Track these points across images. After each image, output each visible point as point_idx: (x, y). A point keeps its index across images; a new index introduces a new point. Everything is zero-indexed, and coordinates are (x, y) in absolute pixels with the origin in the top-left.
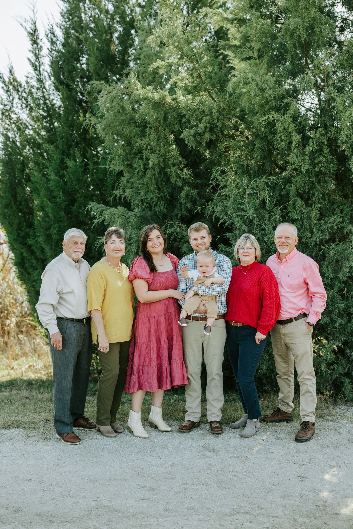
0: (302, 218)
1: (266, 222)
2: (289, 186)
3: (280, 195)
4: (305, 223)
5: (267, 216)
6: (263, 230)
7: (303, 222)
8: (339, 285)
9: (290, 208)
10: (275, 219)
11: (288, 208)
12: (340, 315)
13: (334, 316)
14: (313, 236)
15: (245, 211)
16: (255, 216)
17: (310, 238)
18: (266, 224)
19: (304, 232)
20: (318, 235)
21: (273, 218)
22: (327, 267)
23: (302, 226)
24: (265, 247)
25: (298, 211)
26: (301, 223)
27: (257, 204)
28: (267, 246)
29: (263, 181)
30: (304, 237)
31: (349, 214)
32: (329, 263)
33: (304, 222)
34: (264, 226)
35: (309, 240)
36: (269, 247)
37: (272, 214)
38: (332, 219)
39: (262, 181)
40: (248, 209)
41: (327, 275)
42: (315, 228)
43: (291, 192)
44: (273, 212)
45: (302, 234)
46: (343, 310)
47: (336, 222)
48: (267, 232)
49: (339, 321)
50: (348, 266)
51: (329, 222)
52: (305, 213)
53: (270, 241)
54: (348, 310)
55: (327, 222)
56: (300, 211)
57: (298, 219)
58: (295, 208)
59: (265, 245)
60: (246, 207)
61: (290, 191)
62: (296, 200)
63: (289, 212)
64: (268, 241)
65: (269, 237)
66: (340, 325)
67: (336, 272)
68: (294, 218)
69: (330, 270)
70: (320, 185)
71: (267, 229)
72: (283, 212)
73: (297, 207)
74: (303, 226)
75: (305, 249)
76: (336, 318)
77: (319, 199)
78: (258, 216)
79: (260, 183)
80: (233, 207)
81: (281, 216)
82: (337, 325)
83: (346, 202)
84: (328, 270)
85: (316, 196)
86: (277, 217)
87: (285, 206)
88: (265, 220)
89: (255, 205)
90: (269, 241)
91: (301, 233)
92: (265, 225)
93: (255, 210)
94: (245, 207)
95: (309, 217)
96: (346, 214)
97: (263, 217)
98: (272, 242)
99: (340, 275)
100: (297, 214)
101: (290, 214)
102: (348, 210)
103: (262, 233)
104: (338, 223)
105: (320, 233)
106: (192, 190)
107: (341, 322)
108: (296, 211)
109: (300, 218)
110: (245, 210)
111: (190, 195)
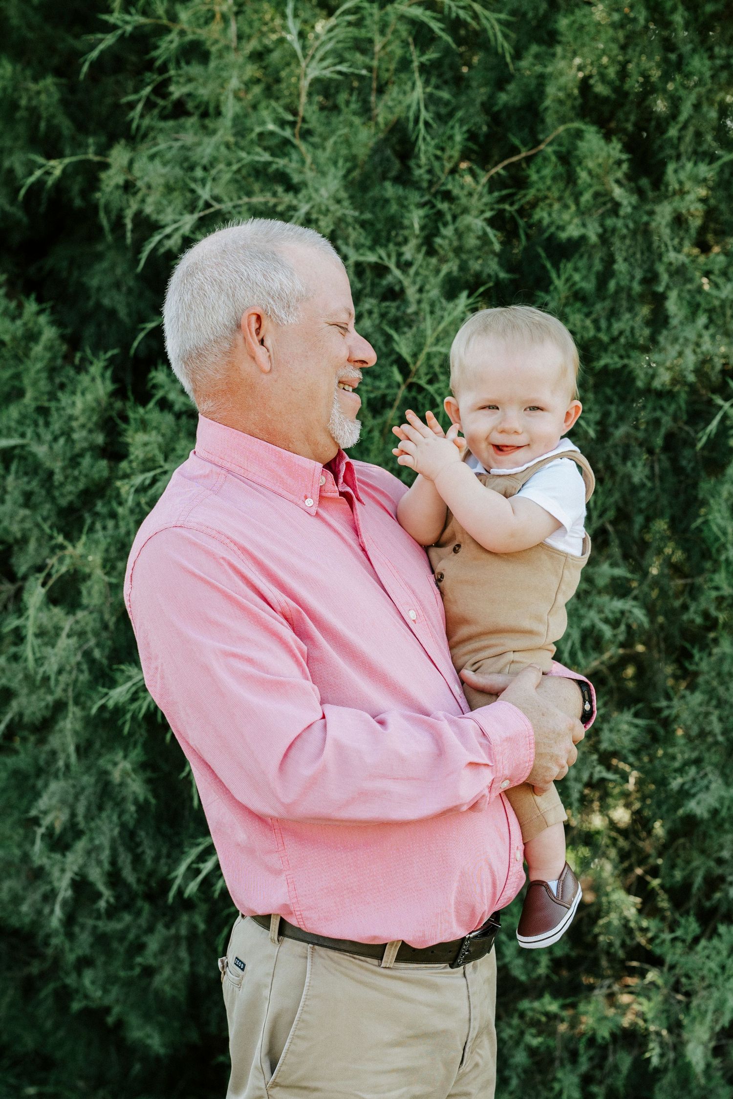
0: (605, 238)
1: (408, 251)
2: (537, 56)
3: (487, 107)
4: (620, 266)
5: (416, 218)
6: (395, 294)
7: (610, 261)
9: (541, 180)
10: (459, 234)
11: (534, 177)
14: (661, 339)
15: (292, 188)
16: (351, 213)
17: (645, 350)
18: (409, 264)
19: (613, 314)
20: (690, 333)
21: (448, 231)
24: (402, 392)
25: (586, 197)
26: (598, 266)
27: (362, 152)
28: (410, 387)
29: (402, 17)
30: (614, 340)
33: (619, 257)
34: (397, 272)
35: (636, 363)
36: (420, 389)
37: (444, 206)
39: (392, 19)
40: (309, 175)
42: (673, 295)
43: (551, 90)
44: (448, 196)
45: (603, 324)
48: (411, 310)
52: (626, 210)
53: (429, 356)
56: (597, 195)
57: (583, 238)
58: (570, 178)
59: (398, 377)
60: (303, 162)
61: (541, 80)
62: (579, 134)
63: (534, 202)
64: (415, 356)
65: (421, 334)
68: (563, 236)
70: (712, 57)
71: (411, 292)
72: (502, 200)
73: (583, 175)
74: (612, 285)
75: (613, 408)
77: (698, 135)
78: (368, 216)
79: (382, 32)
80: (229, 164)
81: (491, 222)
85: (683, 116)
86: (469, 228)
87: (516, 168)
88: (406, 241)
89: (353, 158)
90: (422, 357)
91: (596, 322)
92: (404, 266)
93: (348, 183)
94: (294, 165)
95: (644, 232)
97: (395, 223)
98: (436, 362)
100: (581, 212)
101: (541, 214)
103: (383, 316)
105: (702, 320)
106: (36, 80)
108: (577, 197)
109: (593, 238)
110: (296, 179)
111: (23, 102)
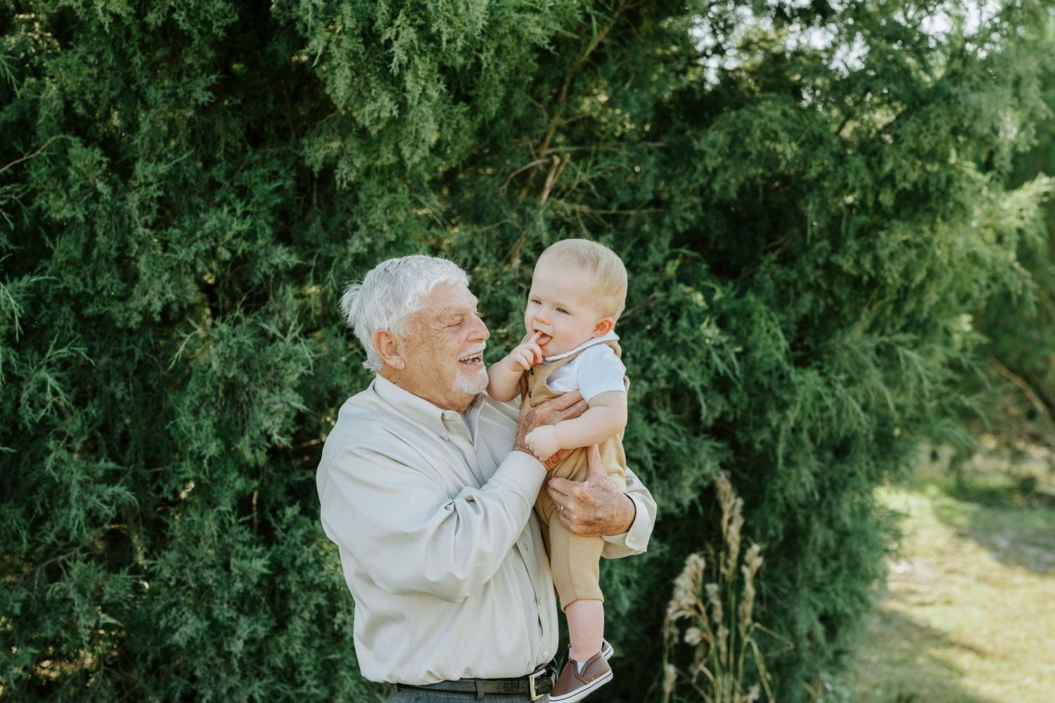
0: (90, 221)
2: (30, 86)
4: (101, 238)
7: (93, 235)
8: (239, 484)
9: (39, 174)
11: (34, 175)
12: (245, 604)
13: (223, 612)
14: (134, 291)
17: (121, 299)
19: (96, 274)
20: (157, 286)
22: (196, 412)
23: (88, 248)
25: (76, 188)
26: (83, 239)
30: (98, 293)
31: (272, 203)
32: (203, 398)
33: (100, 232)
35: (116, 310)
38: (211, 221)
41: (196, 445)
42: (142, 259)
43: (44, 112)
46: (259, 585)
47: (229, 235)
49: (244, 627)
50: (279, 406)
51: (198, 234)
52: (105, 197)
54: (278, 580)
55: (192, 234)
56: (82, 187)
57: (73, 219)
58: (62, 176)
61: (35, 104)
62: (67, 143)
63: (34, 193)
66: (249, 642)
67: (227, 433)
68: (59, 217)
69: (207, 423)
72: (10, 191)
73: (73, 173)
74: (95, 252)
75: (96, 344)
76: (231, 619)
82: (238, 647)
83: (257, 157)
84: (199, 428)
87: (18, 168)
95: (118, 214)
96: (259, 205)
99: (243, 445)
100: (71, 200)
101: (39, 202)
102: (269, 187)
104: (235, 237)
105: (165, 276)
107: (254, 631)
108: (67, 188)
109: (81, 219)
